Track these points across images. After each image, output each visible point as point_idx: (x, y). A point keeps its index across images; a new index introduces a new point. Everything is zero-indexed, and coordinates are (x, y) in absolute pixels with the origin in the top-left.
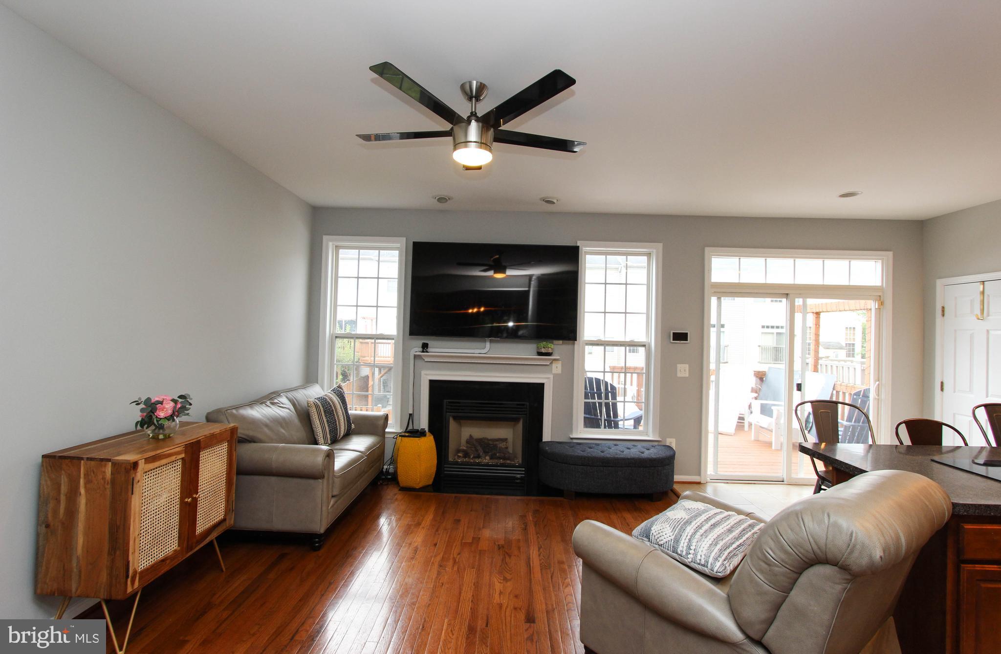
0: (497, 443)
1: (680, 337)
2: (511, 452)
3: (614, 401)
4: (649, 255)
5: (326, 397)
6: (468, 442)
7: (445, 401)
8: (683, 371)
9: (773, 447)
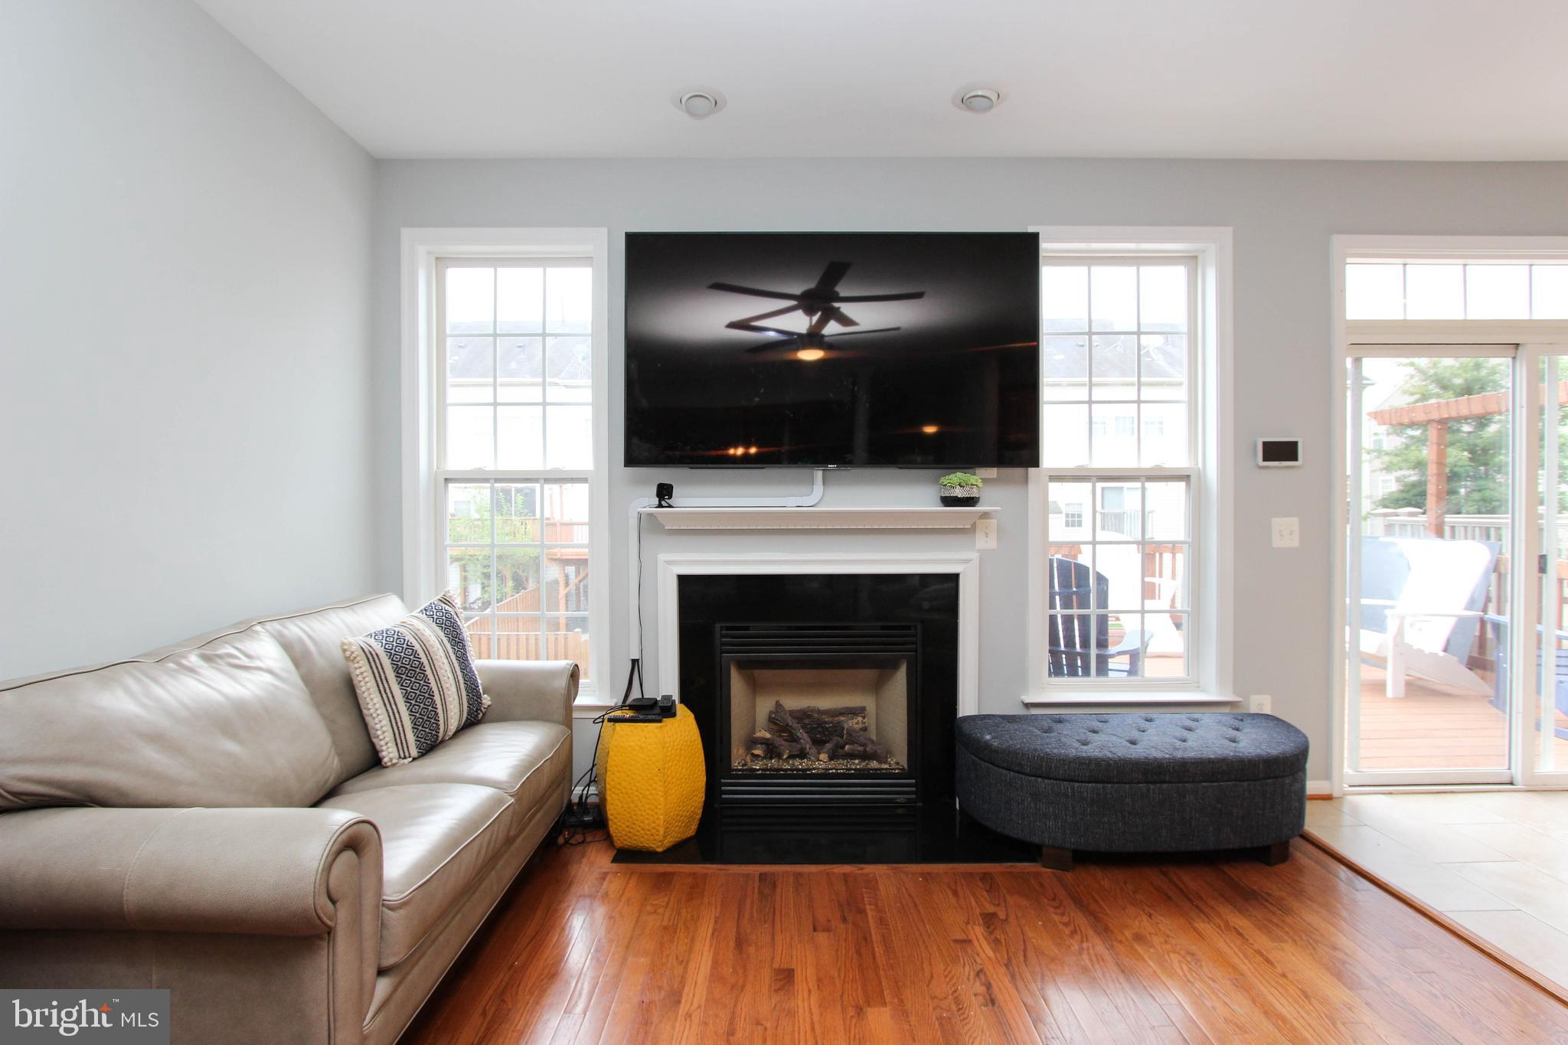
0: (842, 718)
1: (1281, 452)
2: (874, 738)
3: (1102, 611)
4: (1191, 261)
5: (402, 630)
6: (771, 720)
7: (718, 626)
8: (1286, 532)
9: (1390, 693)
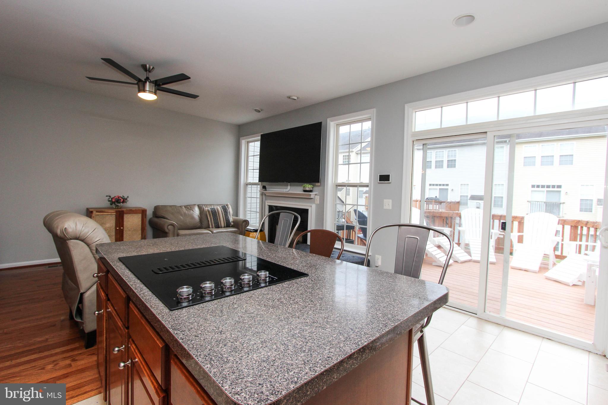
1: (384, 178)
5: (215, 208)
8: (388, 204)
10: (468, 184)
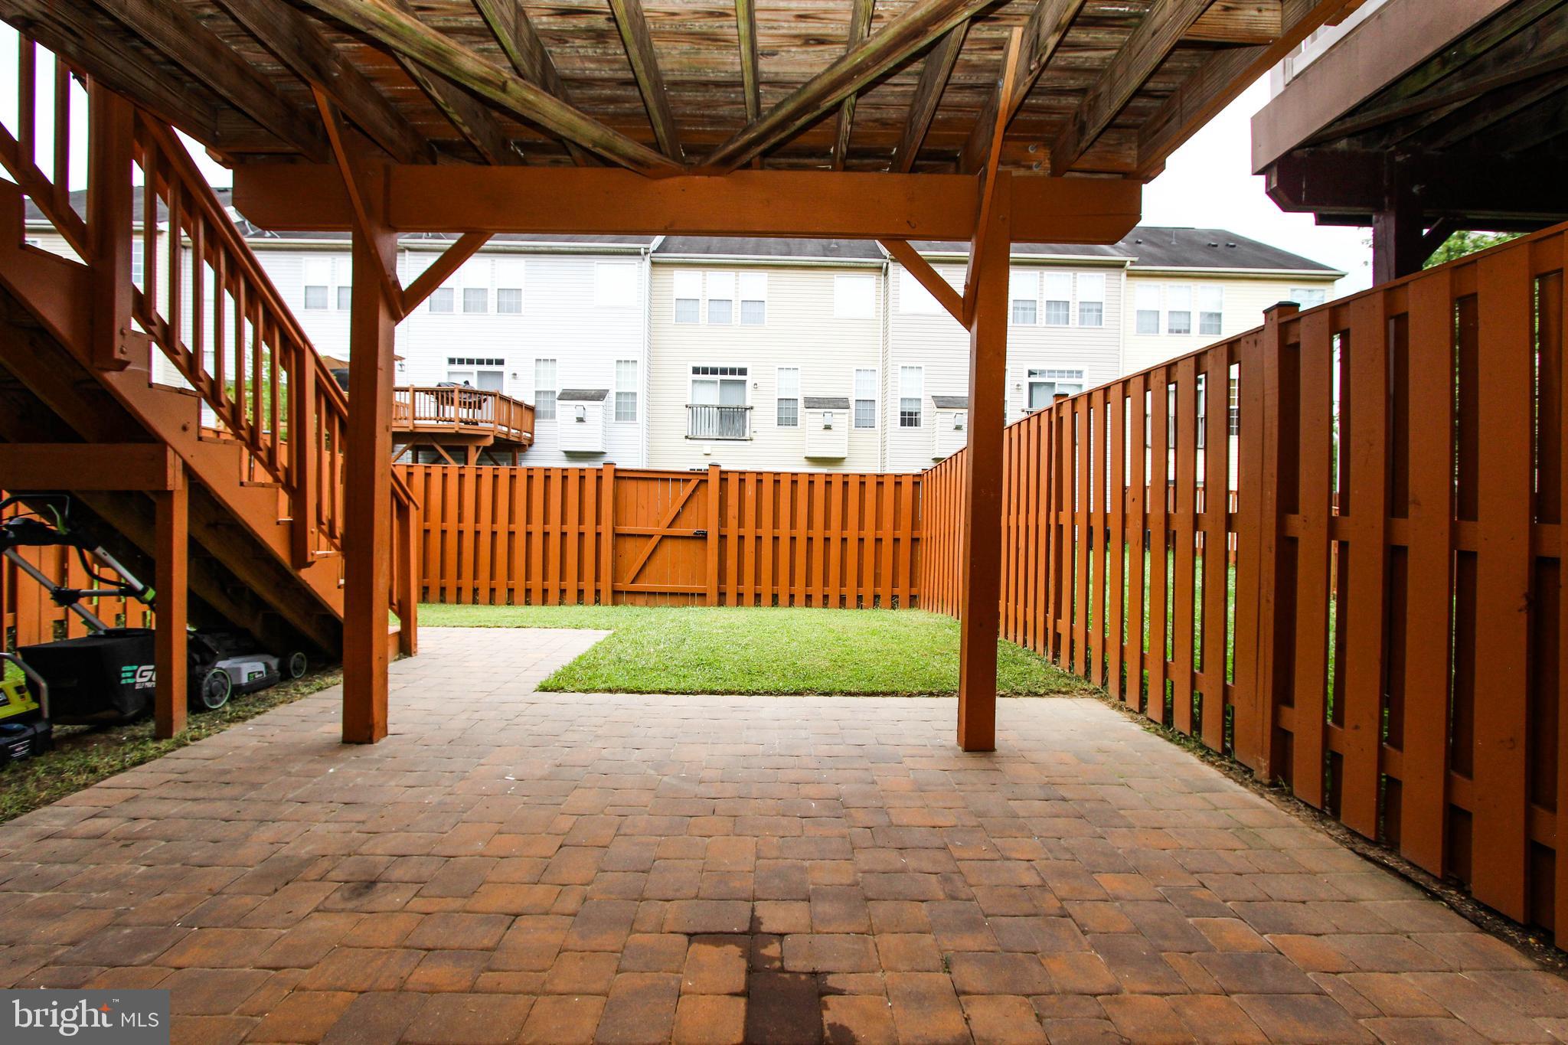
10: (555, 360)
